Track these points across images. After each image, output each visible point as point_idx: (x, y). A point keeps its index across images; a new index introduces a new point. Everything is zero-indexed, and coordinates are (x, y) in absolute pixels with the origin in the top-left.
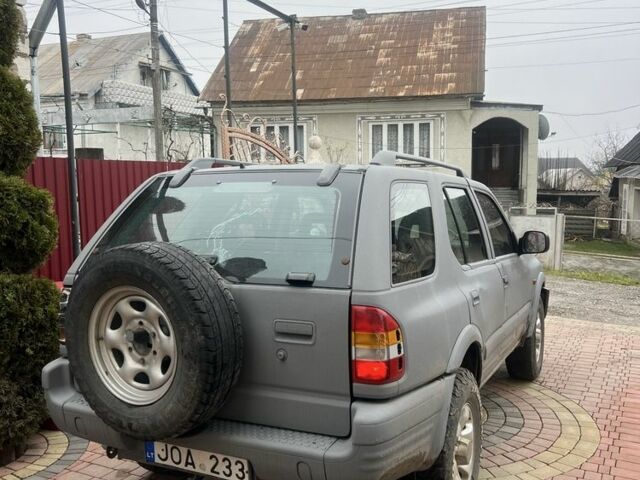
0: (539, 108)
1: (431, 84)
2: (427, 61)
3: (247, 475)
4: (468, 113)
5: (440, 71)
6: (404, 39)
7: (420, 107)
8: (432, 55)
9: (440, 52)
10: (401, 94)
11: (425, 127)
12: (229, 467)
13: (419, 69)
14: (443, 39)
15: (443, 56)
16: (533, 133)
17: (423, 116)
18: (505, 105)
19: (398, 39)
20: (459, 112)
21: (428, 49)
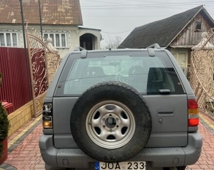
0: (100, 30)
1: (64, 20)
2: (62, 12)
3: (145, 167)
4: (78, 31)
5: (67, 16)
6: (52, 4)
7: (61, 28)
8: (63, 11)
9: (66, 9)
10: (54, 23)
11: (63, 35)
12: (137, 166)
13: (59, 15)
14: (66, 5)
15: (67, 11)
16: (99, 39)
17: (62, 32)
18: (90, 29)
19: (50, 3)
20: (75, 31)
21: (61, 8)
